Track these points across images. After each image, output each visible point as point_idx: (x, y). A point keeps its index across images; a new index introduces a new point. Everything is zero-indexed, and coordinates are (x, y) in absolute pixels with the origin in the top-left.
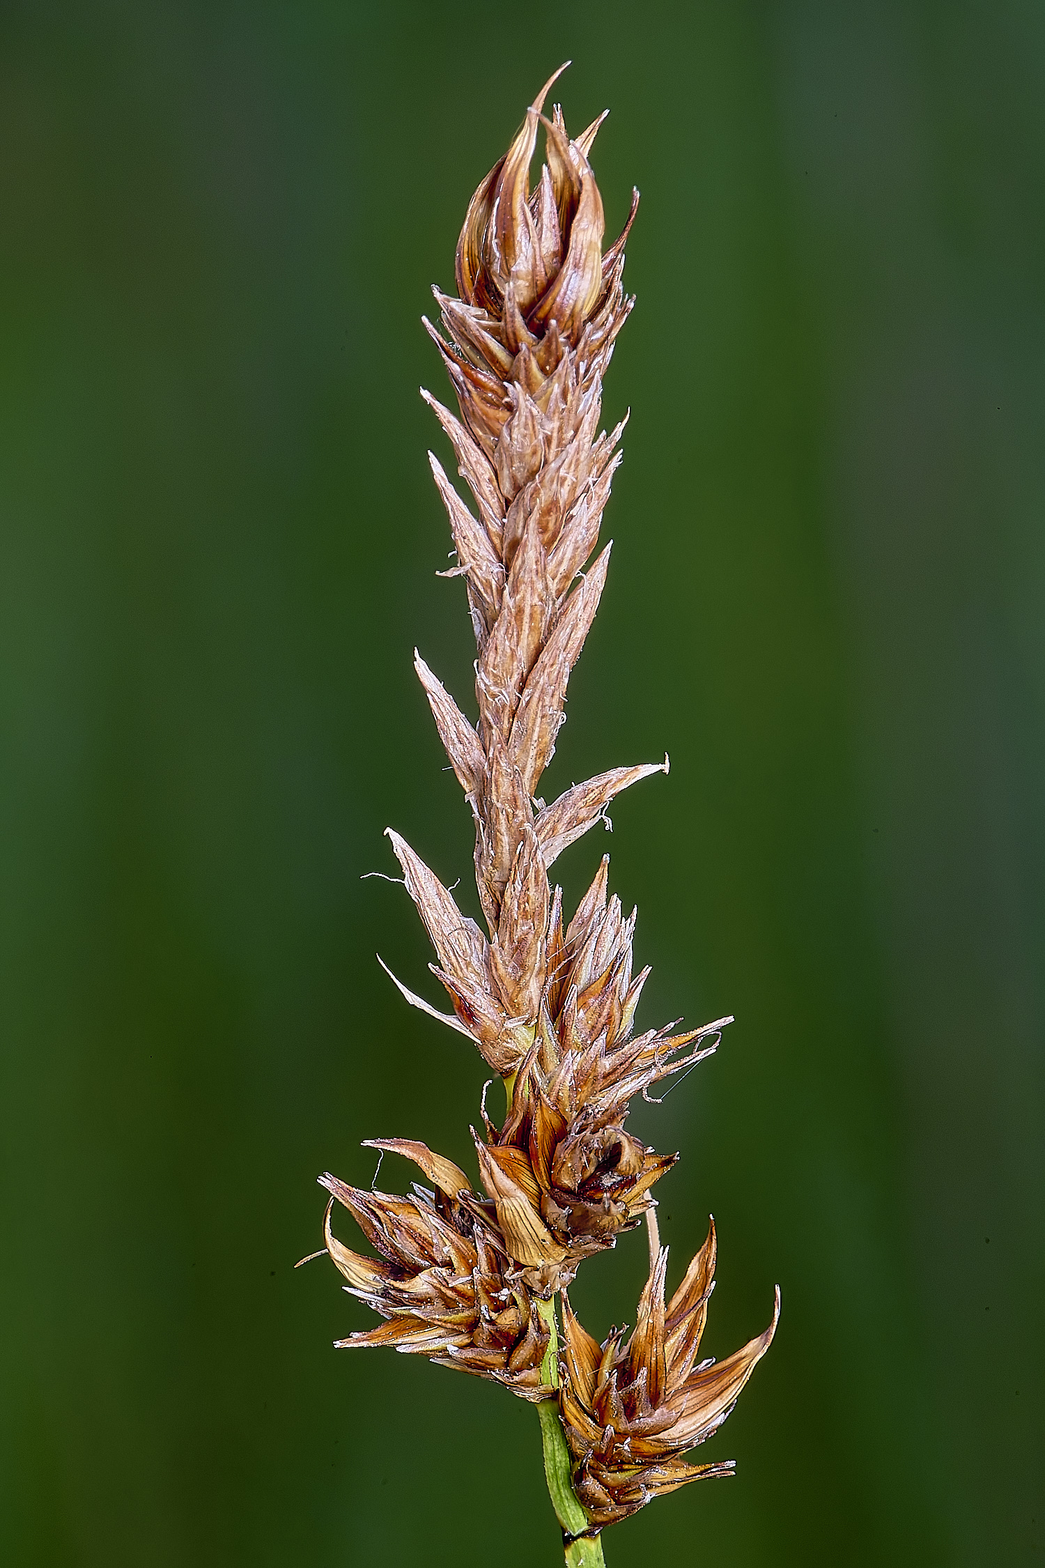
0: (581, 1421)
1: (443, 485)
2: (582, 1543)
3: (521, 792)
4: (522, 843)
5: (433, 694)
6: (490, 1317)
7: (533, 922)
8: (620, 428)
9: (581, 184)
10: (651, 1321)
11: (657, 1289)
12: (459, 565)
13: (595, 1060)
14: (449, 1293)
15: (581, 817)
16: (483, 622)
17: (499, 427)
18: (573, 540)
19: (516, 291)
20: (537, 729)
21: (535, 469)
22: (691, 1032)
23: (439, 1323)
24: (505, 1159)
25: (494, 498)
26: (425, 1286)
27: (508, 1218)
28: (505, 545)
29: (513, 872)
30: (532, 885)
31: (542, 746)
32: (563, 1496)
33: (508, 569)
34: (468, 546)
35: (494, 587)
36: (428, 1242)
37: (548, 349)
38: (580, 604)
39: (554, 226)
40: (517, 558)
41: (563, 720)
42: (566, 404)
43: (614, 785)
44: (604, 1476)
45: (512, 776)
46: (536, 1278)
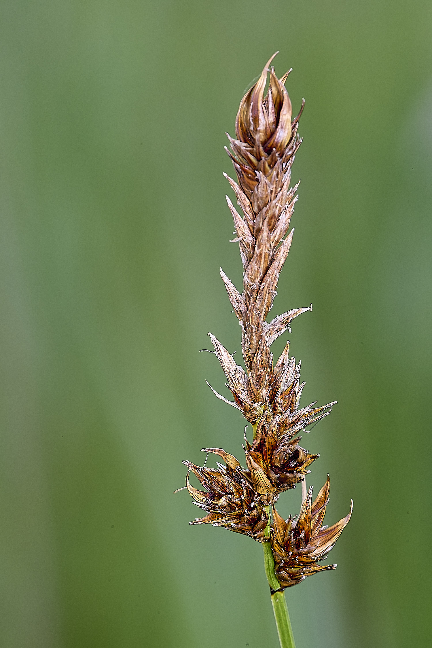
0: (280, 550)
1: (232, 208)
2: (278, 593)
3: (260, 321)
4: (261, 340)
5: (227, 284)
6: (248, 513)
7: (265, 368)
8: (297, 186)
9: (283, 97)
10: (306, 514)
11: (308, 502)
12: (237, 237)
13: (286, 418)
14: (233, 504)
15: (281, 328)
16: (246, 258)
17: (253, 187)
18: (280, 228)
19: (259, 137)
20: (267, 298)
21: (267, 202)
22: (322, 407)
23: (229, 515)
24: (254, 456)
25: (250, 213)
26: (224, 502)
27: (256, 478)
28: (255, 230)
29: (257, 350)
30: (264, 355)
31: (268, 304)
32: (271, 576)
33: (256, 239)
34: (241, 230)
35: (250, 245)
36: (225, 486)
37: (272, 159)
38: (282, 251)
39: (273, 113)
40: (260, 235)
41: (276, 294)
42: (278, 178)
43: (292, 316)
44: (287, 570)
45: (258, 316)
46: (265, 499)
